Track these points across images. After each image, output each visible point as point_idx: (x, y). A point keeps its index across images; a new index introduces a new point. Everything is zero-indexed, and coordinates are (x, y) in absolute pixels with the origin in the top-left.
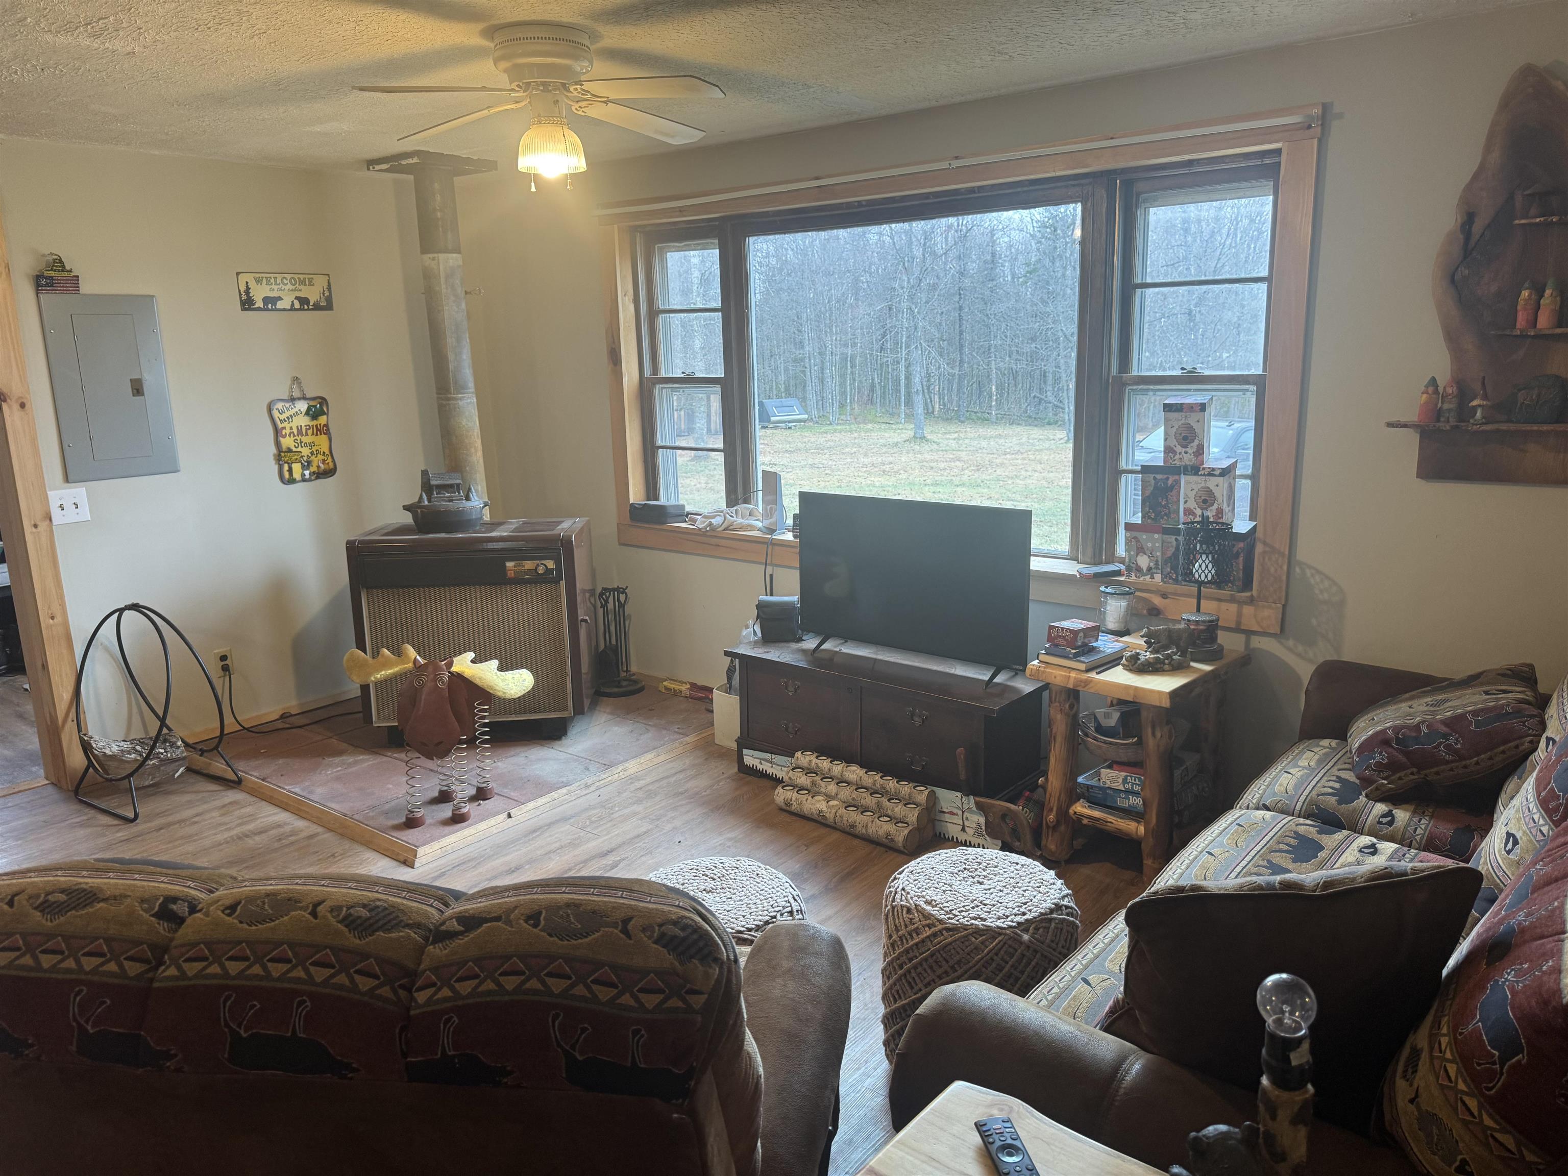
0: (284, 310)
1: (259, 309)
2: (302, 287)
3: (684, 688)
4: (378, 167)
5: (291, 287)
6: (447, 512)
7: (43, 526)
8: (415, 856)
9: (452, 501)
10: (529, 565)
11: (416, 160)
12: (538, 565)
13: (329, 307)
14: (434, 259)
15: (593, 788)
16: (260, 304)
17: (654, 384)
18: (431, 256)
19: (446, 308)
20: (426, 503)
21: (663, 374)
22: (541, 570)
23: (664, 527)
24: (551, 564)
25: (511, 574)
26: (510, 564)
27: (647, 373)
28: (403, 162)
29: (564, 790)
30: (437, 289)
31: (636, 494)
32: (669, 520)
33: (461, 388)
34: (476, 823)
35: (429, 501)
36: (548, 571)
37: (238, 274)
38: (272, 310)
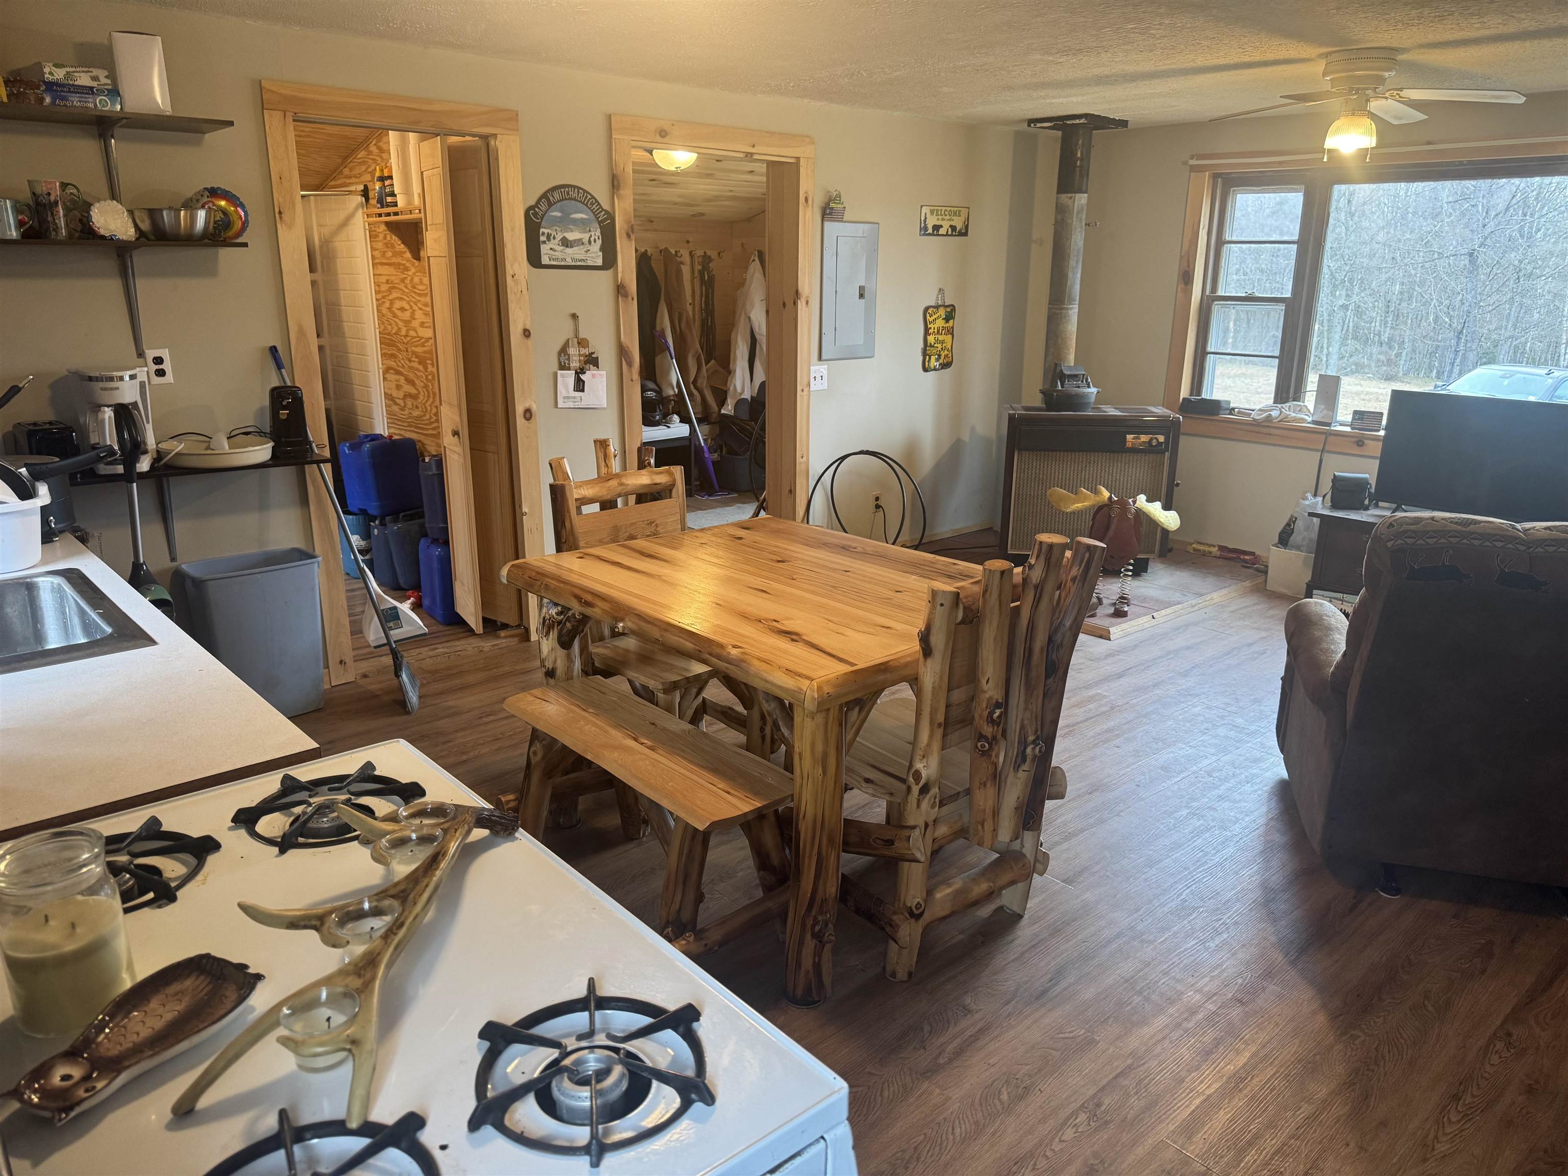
0: (943, 235)
1: (929, 234)
2: (954, 218)
3: (1214, 550)
4: (1039, 125)
5: (948, 217)
6: (1078, 396)
7: (806, 390)
8: (1109, 633)
9: (1079, 387)
10: (1144, 438)
11: (1082, 121)
12: (1151, 439)
13: (964, 233)
14: (1071, 198)
15: (1196, 608)
16: (930, 231)
17: (1213, 301)
18: (1069, 195)
19: (1073, 237)
20: (1060, 388)
21: (1220, 292)
22: (1154, 443)
23: (1216, 418)
24: (1161, 439)
25: (1129, 445)
26: (1130, 437)
27: (1208, 292)
28: (1068, 122)
29: (1180, 606)
30: (1069, 221)
31: (1184, 392)
32: (1221, 412)
33: (1071, 301)
34: (1132, 620)
35: (1062, 387)
36: (1160, 444)
37: (922, 206)
38: (936, 235)
